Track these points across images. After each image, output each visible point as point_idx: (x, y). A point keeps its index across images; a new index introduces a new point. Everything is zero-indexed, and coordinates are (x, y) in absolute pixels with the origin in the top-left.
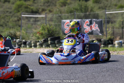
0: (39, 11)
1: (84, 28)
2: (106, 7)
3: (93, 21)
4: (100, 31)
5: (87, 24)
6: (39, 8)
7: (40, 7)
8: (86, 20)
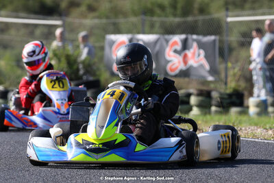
1: (166, 60)
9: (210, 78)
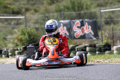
0: (21, 10)
1: (74, 31)
2: (107, 3)
3: (84, 22)
4: (94, 34)
5: (77, 26)
6: (22, 8)
7: (23, 6)
8: (76, 20)
9: (95, 39)
